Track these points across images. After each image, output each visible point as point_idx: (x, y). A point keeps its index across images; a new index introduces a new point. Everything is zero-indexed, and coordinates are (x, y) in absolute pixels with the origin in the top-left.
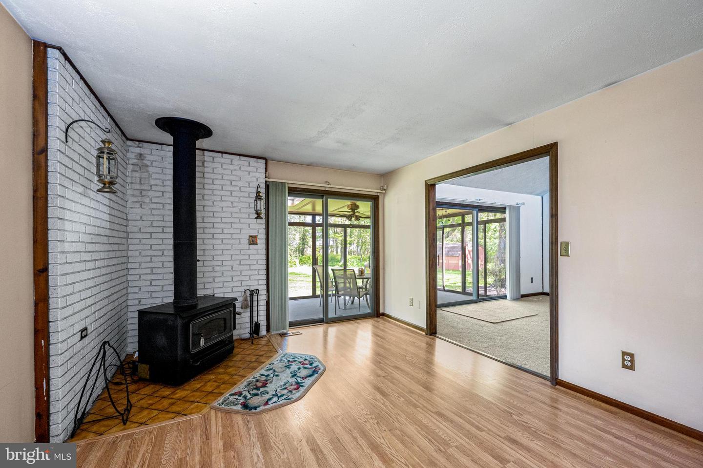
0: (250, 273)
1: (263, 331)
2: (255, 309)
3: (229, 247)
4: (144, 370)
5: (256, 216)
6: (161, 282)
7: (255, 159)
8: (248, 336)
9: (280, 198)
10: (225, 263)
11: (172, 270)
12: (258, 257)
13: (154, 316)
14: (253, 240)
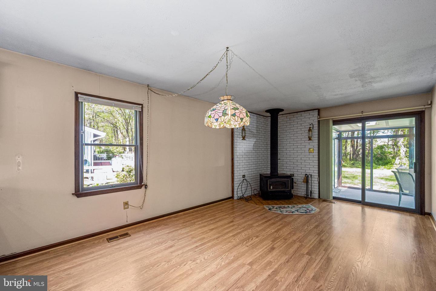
0: (309, 166)
5: (309, 139)
9: (326, 127)
10: (298, 161)
14: (311, 151)
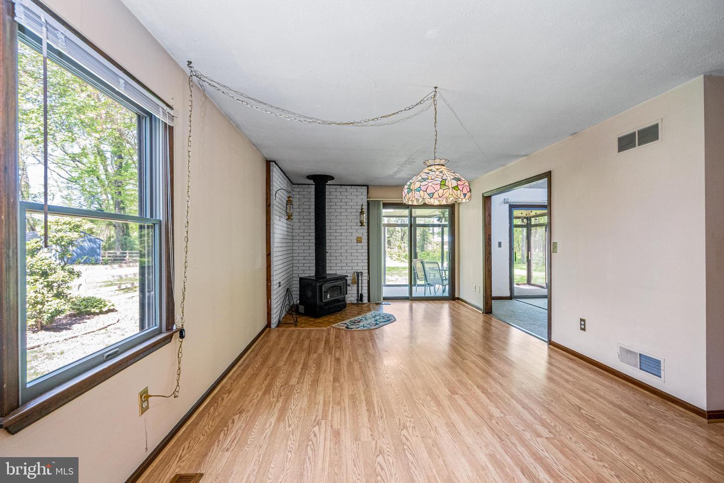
0: (357, 261)
1: (365, 300)
2: (360, 285)
3: (345, 244)
4: (302, 309)
5: (361, 224)
6: (309, 265)
7: (361, 187)
8: (356, 302)
9: (377, 211)
10: (342, 254)
11: (314, 258)
12: (362, 251)
13: (306, 281)
14: (359, 240)
